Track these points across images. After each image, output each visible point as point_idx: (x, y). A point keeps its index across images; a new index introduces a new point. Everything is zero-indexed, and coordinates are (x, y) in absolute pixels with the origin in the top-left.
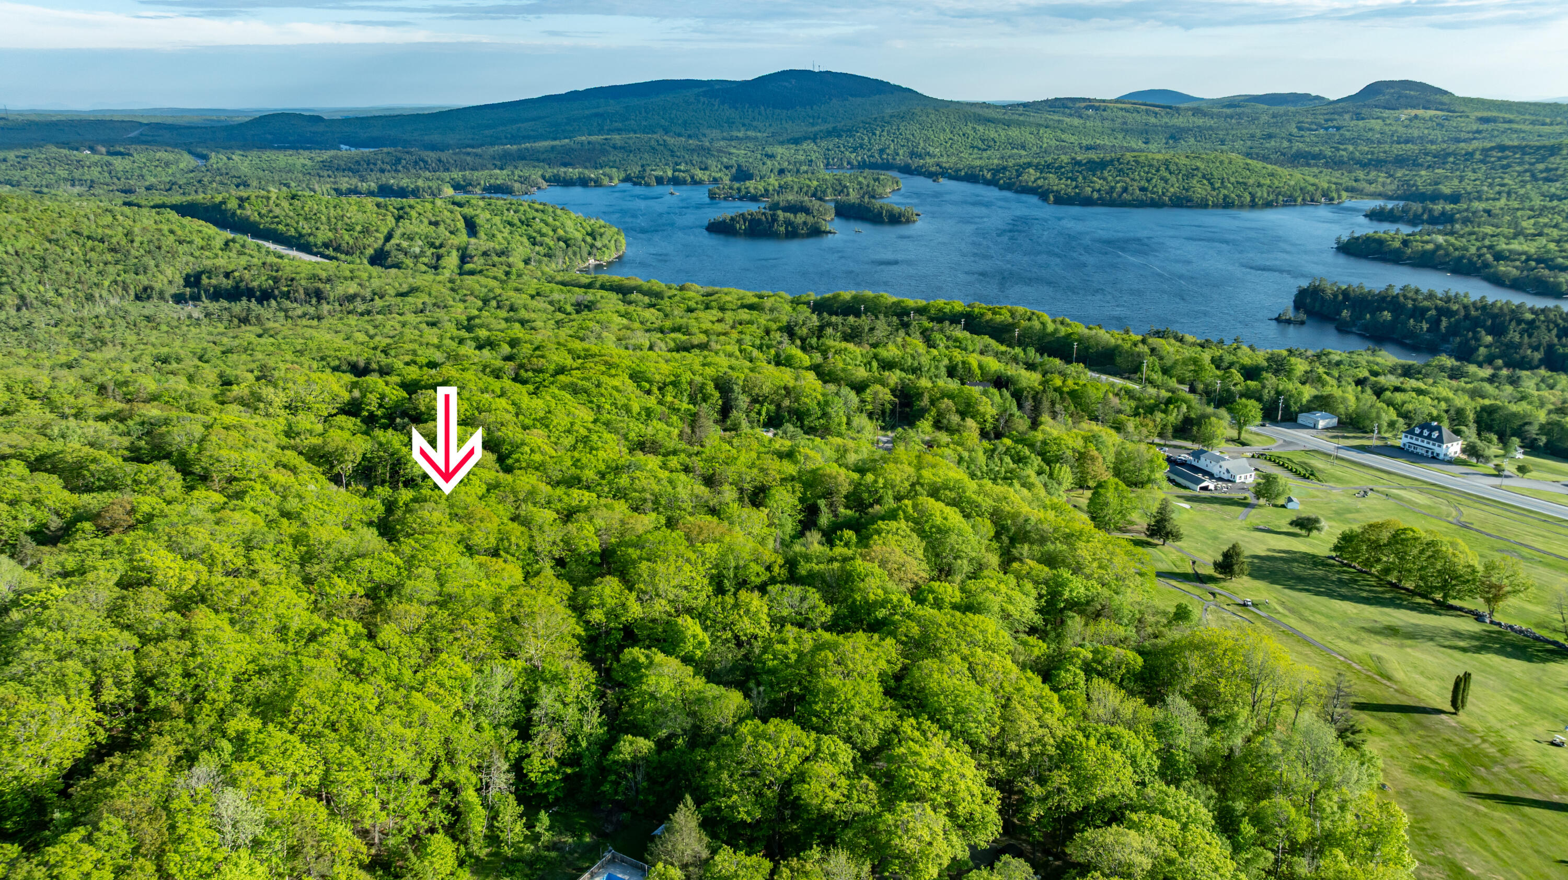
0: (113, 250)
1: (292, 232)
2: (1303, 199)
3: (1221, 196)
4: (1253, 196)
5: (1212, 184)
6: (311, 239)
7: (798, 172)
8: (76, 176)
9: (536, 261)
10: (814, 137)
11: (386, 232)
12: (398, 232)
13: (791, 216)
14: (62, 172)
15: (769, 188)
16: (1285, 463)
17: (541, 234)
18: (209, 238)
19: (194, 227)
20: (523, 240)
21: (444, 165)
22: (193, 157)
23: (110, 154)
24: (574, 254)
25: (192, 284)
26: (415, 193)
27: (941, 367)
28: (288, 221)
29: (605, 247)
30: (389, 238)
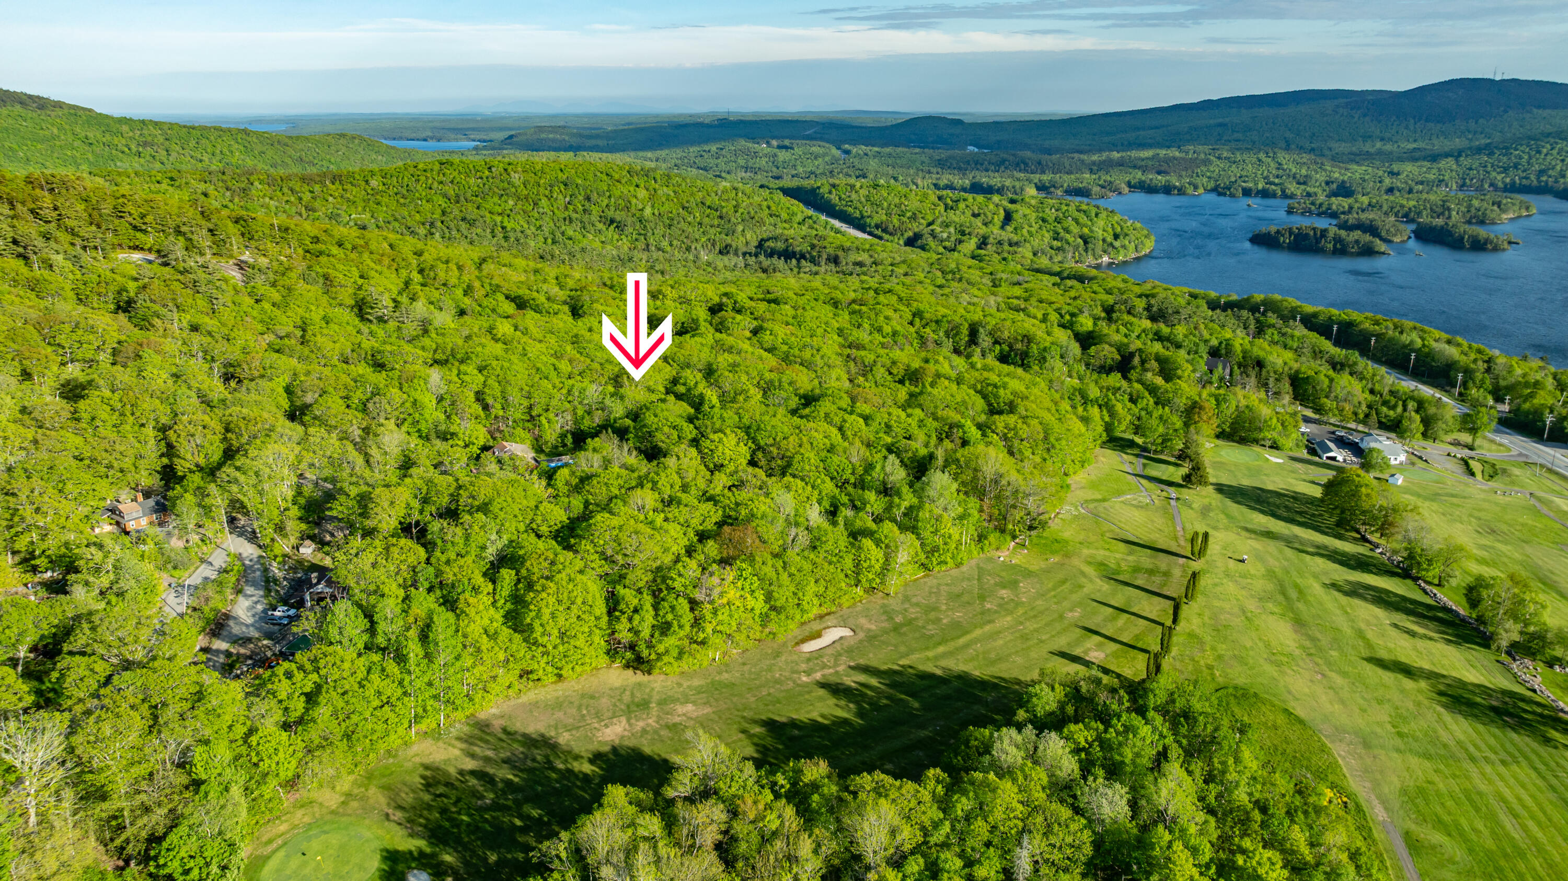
0: (721, 217)
1: (857, 214)
6: (868, 220)
7: (1410, 191)
8: (750, 164)
9: (1043, 253)
10: (1457, 155)
11: (931, 219)
12: (940, 220)
13: (1343, 233)
14: (741, 162)
15: (1356, 206)
16: (1471, 462)
17: (1067, 230)
18: (794, 214)
19: (788, 205)
20: (1047, 235)
21: (1041, 168)
22: (839, 152)
23: (779, 147)
24: (1086, 250)
25: (760, 245)
26: (1000, 191)
27: (1202, 345)
28: (859, 205)
29: (1124, 247)
30: (929, 224)
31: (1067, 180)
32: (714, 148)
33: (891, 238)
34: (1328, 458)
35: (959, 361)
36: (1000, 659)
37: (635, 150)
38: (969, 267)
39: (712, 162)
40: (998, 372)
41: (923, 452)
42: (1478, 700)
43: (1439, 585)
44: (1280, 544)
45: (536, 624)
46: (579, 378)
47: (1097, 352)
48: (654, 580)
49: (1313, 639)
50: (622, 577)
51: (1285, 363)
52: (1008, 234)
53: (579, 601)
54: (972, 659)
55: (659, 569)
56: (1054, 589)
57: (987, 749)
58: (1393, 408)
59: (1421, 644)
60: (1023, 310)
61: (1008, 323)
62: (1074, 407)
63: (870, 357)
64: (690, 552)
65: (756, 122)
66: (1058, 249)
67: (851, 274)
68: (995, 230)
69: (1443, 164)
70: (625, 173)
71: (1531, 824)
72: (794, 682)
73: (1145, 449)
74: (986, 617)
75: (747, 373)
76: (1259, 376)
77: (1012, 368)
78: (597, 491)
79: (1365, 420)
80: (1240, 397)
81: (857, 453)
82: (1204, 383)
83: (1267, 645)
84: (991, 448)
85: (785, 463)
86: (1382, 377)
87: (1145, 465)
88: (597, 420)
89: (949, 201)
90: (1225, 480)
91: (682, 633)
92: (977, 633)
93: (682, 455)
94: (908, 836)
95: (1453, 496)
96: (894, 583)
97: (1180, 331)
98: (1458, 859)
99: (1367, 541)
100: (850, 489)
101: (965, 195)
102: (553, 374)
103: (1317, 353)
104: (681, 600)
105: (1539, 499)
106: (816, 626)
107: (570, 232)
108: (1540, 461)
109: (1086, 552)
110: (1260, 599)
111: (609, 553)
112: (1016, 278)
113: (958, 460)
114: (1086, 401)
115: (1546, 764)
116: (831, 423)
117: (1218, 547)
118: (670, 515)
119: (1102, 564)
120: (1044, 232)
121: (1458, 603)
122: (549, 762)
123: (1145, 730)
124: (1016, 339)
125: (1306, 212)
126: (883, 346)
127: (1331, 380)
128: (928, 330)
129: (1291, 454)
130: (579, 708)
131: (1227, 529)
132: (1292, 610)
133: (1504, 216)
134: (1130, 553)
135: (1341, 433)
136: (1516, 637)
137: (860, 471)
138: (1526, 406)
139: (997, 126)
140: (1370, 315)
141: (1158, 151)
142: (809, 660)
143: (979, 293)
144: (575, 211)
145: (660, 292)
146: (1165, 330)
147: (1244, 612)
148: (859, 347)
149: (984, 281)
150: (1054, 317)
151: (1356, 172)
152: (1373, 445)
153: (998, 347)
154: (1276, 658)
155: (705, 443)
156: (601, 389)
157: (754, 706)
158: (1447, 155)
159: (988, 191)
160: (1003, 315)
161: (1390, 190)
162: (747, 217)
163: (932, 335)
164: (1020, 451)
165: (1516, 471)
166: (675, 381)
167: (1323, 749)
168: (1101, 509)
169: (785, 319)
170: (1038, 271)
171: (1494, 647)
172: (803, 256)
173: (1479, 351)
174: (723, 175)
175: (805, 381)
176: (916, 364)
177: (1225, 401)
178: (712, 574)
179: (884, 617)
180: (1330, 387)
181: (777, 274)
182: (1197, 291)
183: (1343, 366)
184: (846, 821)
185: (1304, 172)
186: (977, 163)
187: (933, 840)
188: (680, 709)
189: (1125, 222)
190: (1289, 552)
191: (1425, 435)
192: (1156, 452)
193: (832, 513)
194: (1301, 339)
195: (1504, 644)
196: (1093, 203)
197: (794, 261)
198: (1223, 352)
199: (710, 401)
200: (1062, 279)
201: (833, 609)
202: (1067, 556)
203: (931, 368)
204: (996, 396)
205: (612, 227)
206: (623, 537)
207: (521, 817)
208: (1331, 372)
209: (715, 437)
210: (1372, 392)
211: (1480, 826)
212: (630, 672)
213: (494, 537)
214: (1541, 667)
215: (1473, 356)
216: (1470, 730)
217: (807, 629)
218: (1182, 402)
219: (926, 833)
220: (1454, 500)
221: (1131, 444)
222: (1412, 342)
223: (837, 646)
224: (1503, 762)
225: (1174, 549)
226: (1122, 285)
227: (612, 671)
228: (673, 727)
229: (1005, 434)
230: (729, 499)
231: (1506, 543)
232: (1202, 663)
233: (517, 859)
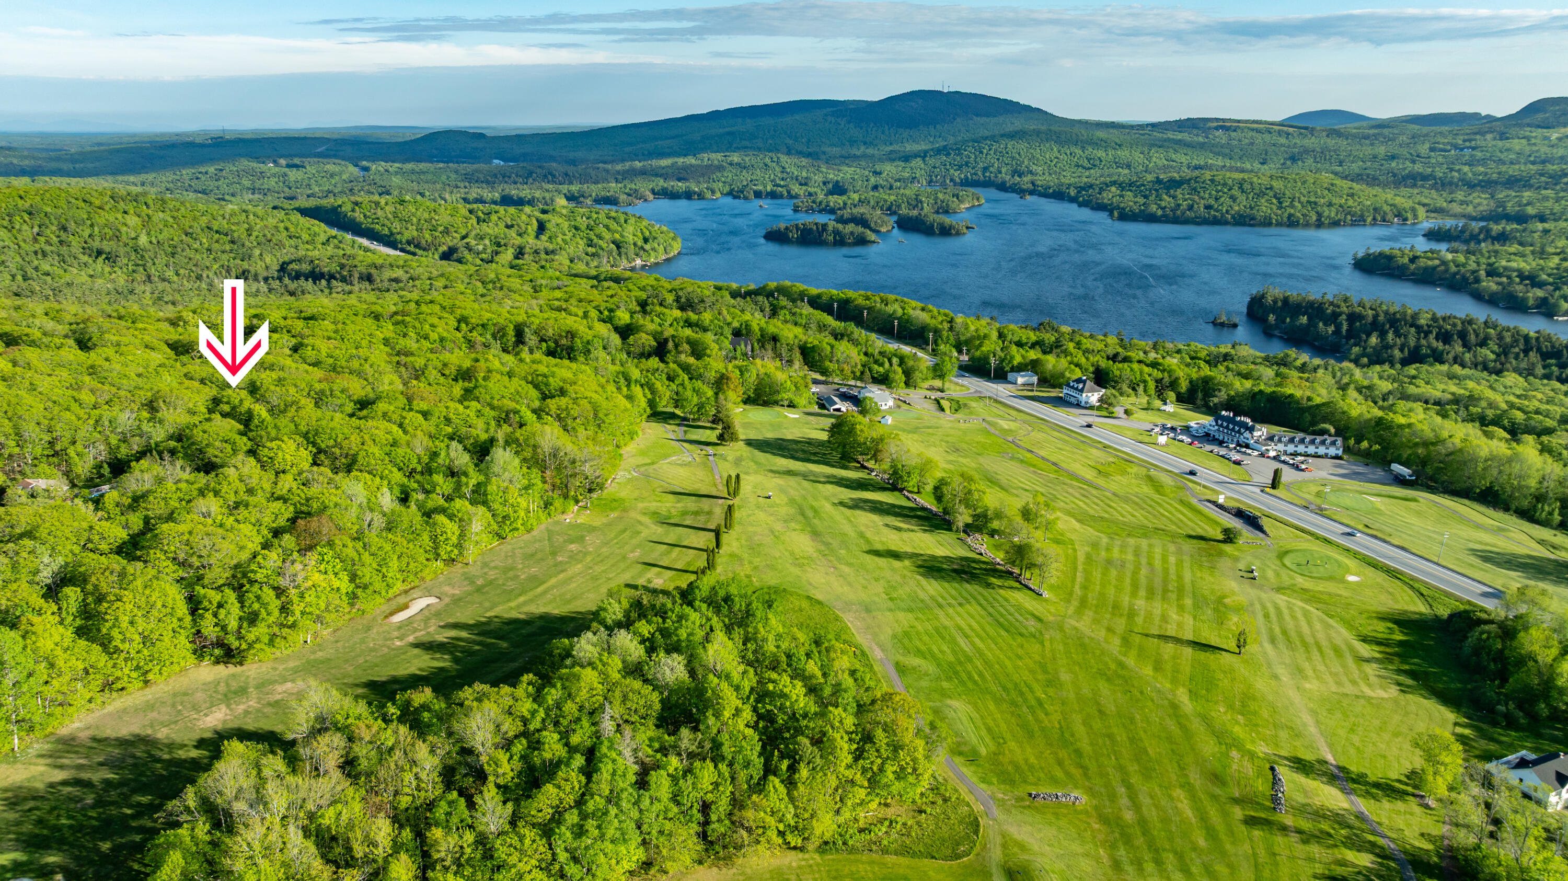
0: (233, 242)
1: (386, 231)
2: (1374, 219)
3: (1286, 215)
4: (1319, 215)
5: (1280, 203)
6: (398, 237)
7: (891, 188)
8: (257, 186)
9: (579, 259)
10: (923, 155)
11: (464, 233)
12: (473, 233)
13: (840, 226)
14: (246, 183)
15: (849, 202)
16: (942, 402)
17: (599, 237)
18: (315, 234)
19: (308, 225)
20: (581, 242)
21: (568, 178)
22: (357, 169)
23: (288, 166)
24: (620, 254)
25: (283, 268)
26: (531, 202)
27: (726, 328)
28: (386, 222)
29: (654, 249)
30: (463, 238)
31: (596, 190)
32: (212, 170)
33: (425, 253)
34: (835, 410)
35: (509, 359)
36: (574, 598)
37: (113, 173)
38: (509, 276)
39: (212, 184)
40: (546, 365)
41: (484, 437)
42: (945, 566)
43: (918, 492)
44: (799, 479)
45: (115, 633)
46: (107, 407)
47: (635, 341)
48: (234, 576)
49: (827, 544)
50: (200, 578)
51: (796, 337)
52: (543, 243)
53: (159, 605)
54: (550, 602)
55: (237, 566)
56: (616, 537)
57: (568, 654)
58: (882, 365)
59: (905, 535)
60: (565, 310)
61: (551, 322)
62: (619, 389)
63: (419, 362)
64: (266, 546)
65: (257, 141)
66: (593, 255)
67: (388, 290)
68: (530, 240)
69: (913, 163)
70: (107, 199)
71: (977, 640)
72: (389, 647)
73: (685, 419)
74: (559, 568)
75: (296, 386)
76: (774, 349)
77: (558, 360)
78: (156, 507)
79: (861, 379)
80: (759, 366)
81: (420, 445)
82: (730, 359)
83: (792, 553)
84: (546, 427)
85: (349, 460)
86: (874, 342)
87: (685, 432)
88: (136, 447)
89: (480, 214)
90: (753, 435)
91: (271, 619)
92: (553, 581)
93: (240, 465)
94: (511, 727)
95: (929, 427)
96: (472, 553)
97: (707, 317)
98: (931, 672)
99: (865, 468)
100: (418, 477)
101: (497, 208)
102: (75, 406)
103: (822, 327)
104: (265, 588)
105: (989, 423)
106: (402, 600)
107: (46, 267)
108: (988, 394)
109: (640, 505)
110: (785, 521)
111: (182, 556)
112: (556, 283)
113: (518, 440)
114: (628, 381)
115: (986, 600)
116: (389, 421)
117: (749, 487)
118: (240, 518)
119: (655, 513)
120: (578, 239)
121: (931, 504)
122: (151, 756)
123: (694, 616)
124: (561, 336)
125: (810, 210)
126: (432, 351)
127: (832, 347)
128: (475, 334)
129: (806, 410)
130: (173, 705)
131: (756, 472)
132: (810, 525)
133: (962, 206)
134: (678, 502)
135: (843, 390)
136: (969, 520)
137: (426, 459)
138: (978, 354)
139: (520, 139)
140: (862, 292)
141: (676, 160)
142: (400, 628)
143: (521, 299)
144: (48, 243)
145: (180, 318)
146: (693, 317)
147: (772, 532)
148: (408, 354)
149: (525, 288)
150: (594, 314)
151: (846, 173)
152: (867, 395)
153: (544, 344)
154: (799, 561)
155: (262, 452)
156: (135, 415)
157: (353, 673)
158: (916, 156)
159: (519, 202)
160: (546, 316)
161: (875, 188)
162: (263, 240)
163: (479, 338)
164: (574, 428)
165: (973, 404)
166: (216, 401)
167: (837, 619)
168: (651, 471)
169: (326, 334)
170: (576, 275)
171: (954, 528)
172: (332, 277)
173: (946, 315)
174: (227, 197)
175: (358, 388)
176: (467, 364)
177: (747, 370)
178: (293, 562)
179: (466, 583)
180: (832, 353)
181: (307, 296)
182: (720, 284)
183: (842, 336)
184: (456, 726)
185: (804, 174)
186: (504, 177)
187: (532, 727)
188: (279, 688)
189: (653, 226)
190: (806, 484)
191: (907, 384)
192: (694, 420)
193: (404, 499)
194: (809, 317)
195: (961, 525)
196: (622, 210)
197: (324, 282)
198: (744, 332)
199: (259, 416)
200: (599, 282)
201: (417, 583)
202: (625, 510)
203: (482, 364)
204: (547, 385)
205: (101, 259)
206: (194, 539)
207: (130, 806)
208: (833, 341)
209: (273, 445)
210: (866, 354)
211: (945, 648)
212: (221, 667)
213: (46, 560)
214: (986, 538)
215: (940, 319)
216: (940, 588)
217: (394, 605)
218: (712, 375)
219: (525, 721)
220: (930, 431)
221: (673, 416)
222: (895, 311)
223: (426, 613)
224: (960, 605)
225: (714, 494)
226: (654, 283)
227: (201, 669)
228: (276, 704)
229: (558, 416)
230: (300, 494)
231: (966, 457)
232: (742, 574)
233: (134, 842)
